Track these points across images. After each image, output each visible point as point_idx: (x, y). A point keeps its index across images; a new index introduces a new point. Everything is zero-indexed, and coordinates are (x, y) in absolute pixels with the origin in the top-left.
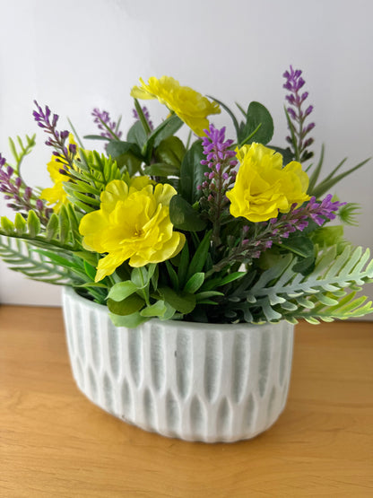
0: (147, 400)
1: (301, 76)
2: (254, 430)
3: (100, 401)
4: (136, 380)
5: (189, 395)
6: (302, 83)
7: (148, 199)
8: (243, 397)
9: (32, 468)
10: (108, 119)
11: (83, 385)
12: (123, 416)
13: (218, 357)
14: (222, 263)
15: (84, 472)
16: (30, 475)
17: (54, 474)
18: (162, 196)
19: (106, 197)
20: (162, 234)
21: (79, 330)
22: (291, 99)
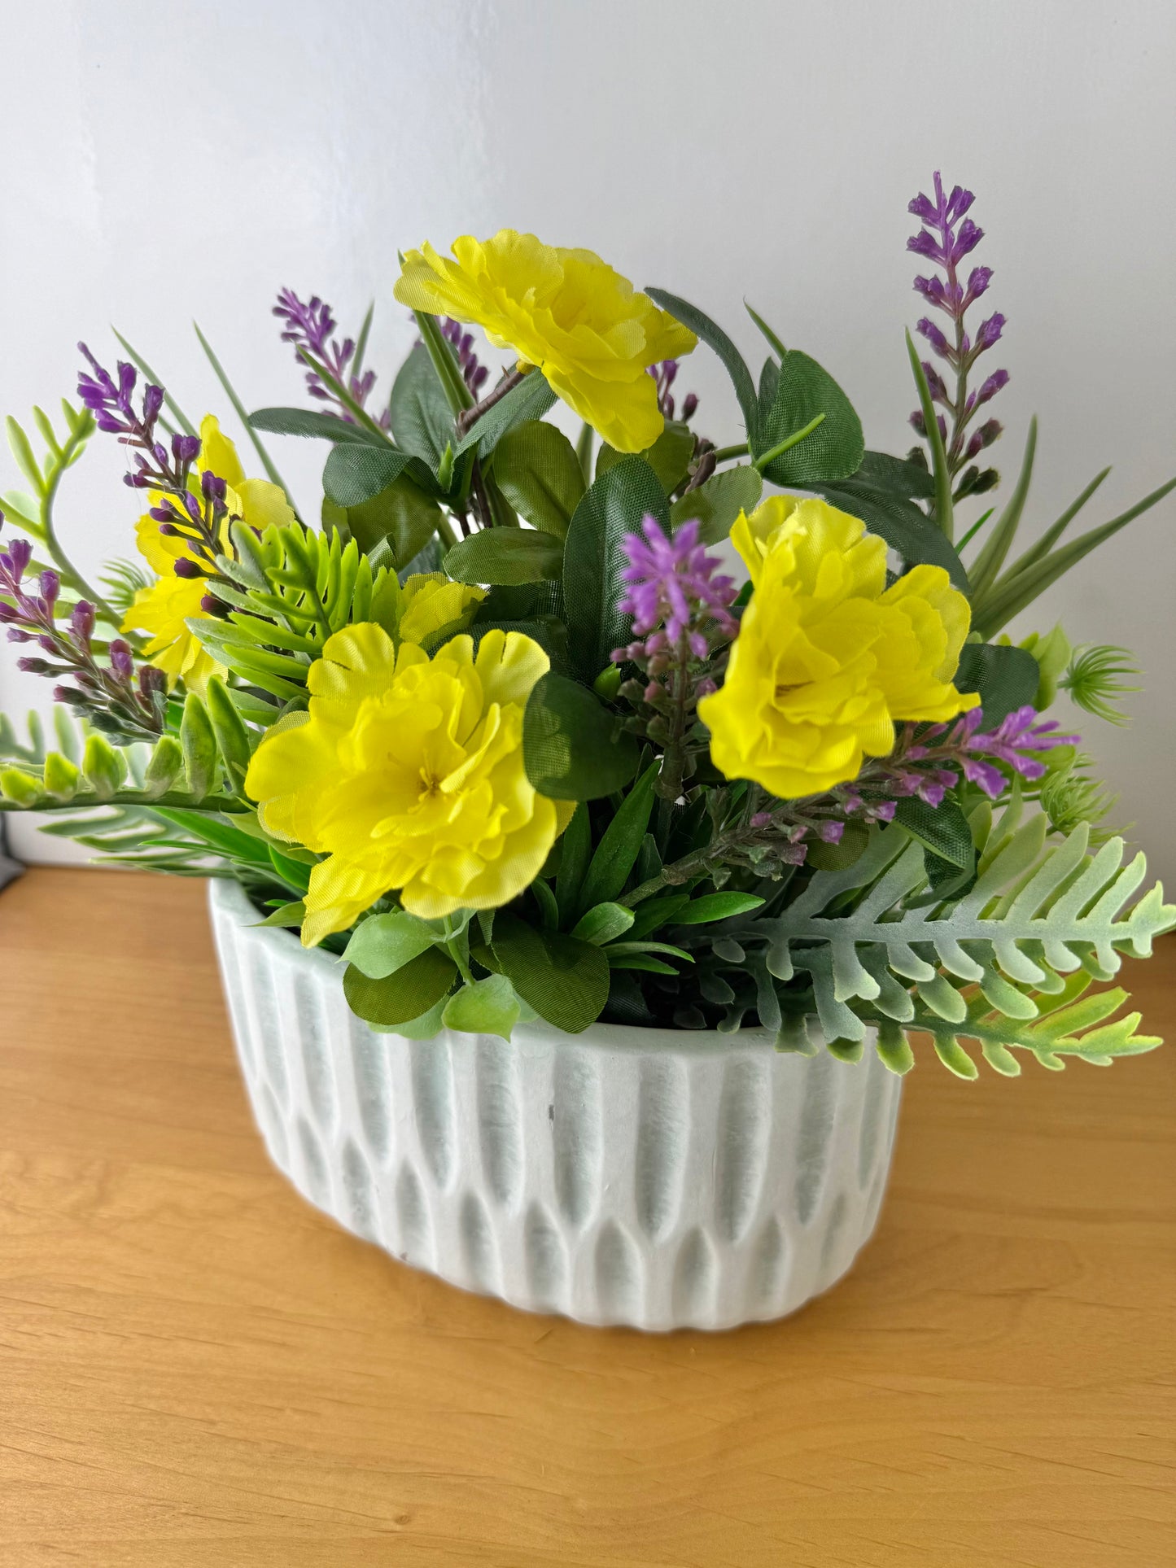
0: (470, 1222)
1: (970, 214)
2: (780, 1303)
3: (336, 1206)
4: (437, 1168)
5: (591, 1220)
6: (971, 237)
7: (458, 689)
8: (748, 1226)
9: (152, 1406)
10: (328, 325)
11: (285, 1155)
12: (404, 1256)
13: (675, 1125)
14: (692, 863)
15: (297, 1417)
16: (143, 1426)
17: (212, 1423)
18: (502, 666)
19: (325, 676)
20: (502, 810)
21: (266, 1014)
22: (931, 290)
